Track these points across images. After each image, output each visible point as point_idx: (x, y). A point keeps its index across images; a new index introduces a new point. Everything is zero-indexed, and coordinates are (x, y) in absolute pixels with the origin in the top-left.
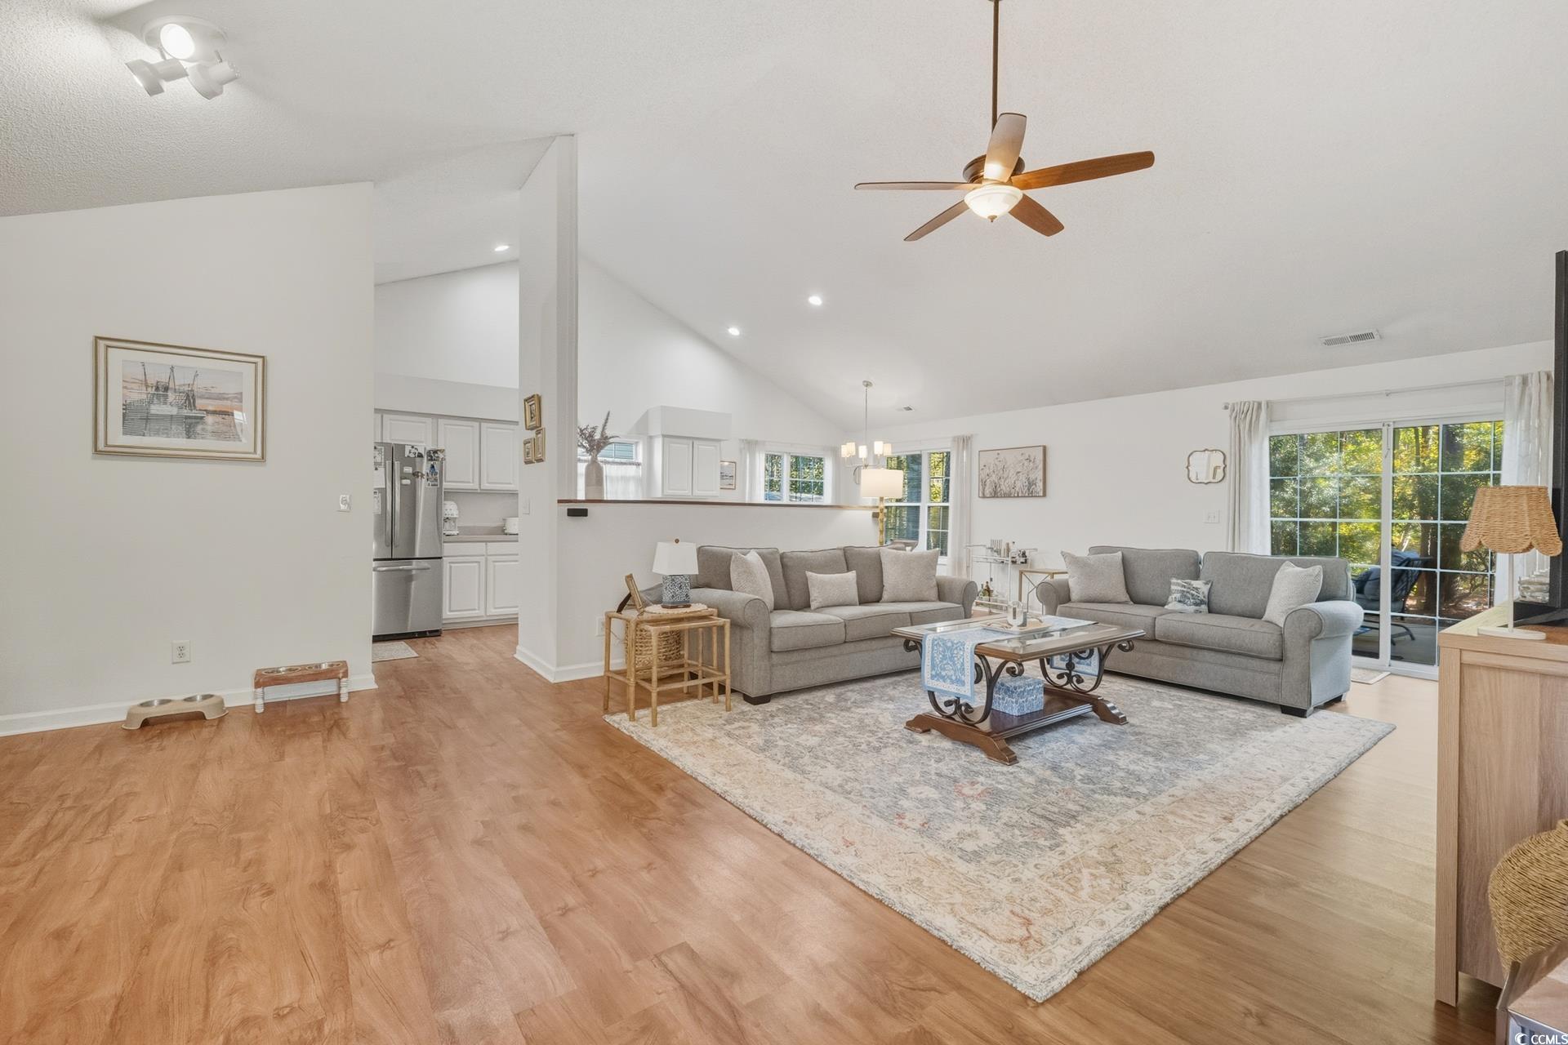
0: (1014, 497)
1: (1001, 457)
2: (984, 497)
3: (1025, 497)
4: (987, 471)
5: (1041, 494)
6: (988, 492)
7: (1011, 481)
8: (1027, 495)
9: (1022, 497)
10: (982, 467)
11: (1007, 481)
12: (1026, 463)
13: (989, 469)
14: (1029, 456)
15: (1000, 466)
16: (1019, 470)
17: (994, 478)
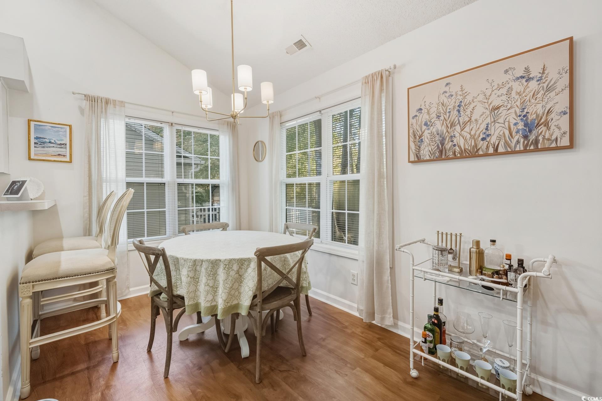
0: (486, 155)
1: (455, 88)
2: (419, 160)
3: (514, 153)
4: (424, 117)
5: (565, 141)
6: (425, 153)
7: (478, 129)
8: (520, 147)
9: (506, 153)
10: (413, 113)
11: (467, 129)
12: (517, 87)
13: (428, 113)
14: (527, 70)
15: (451, 103)
16: (496, 103)
17: (439, 126)
